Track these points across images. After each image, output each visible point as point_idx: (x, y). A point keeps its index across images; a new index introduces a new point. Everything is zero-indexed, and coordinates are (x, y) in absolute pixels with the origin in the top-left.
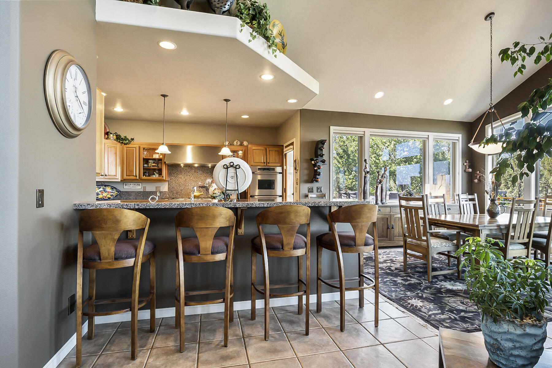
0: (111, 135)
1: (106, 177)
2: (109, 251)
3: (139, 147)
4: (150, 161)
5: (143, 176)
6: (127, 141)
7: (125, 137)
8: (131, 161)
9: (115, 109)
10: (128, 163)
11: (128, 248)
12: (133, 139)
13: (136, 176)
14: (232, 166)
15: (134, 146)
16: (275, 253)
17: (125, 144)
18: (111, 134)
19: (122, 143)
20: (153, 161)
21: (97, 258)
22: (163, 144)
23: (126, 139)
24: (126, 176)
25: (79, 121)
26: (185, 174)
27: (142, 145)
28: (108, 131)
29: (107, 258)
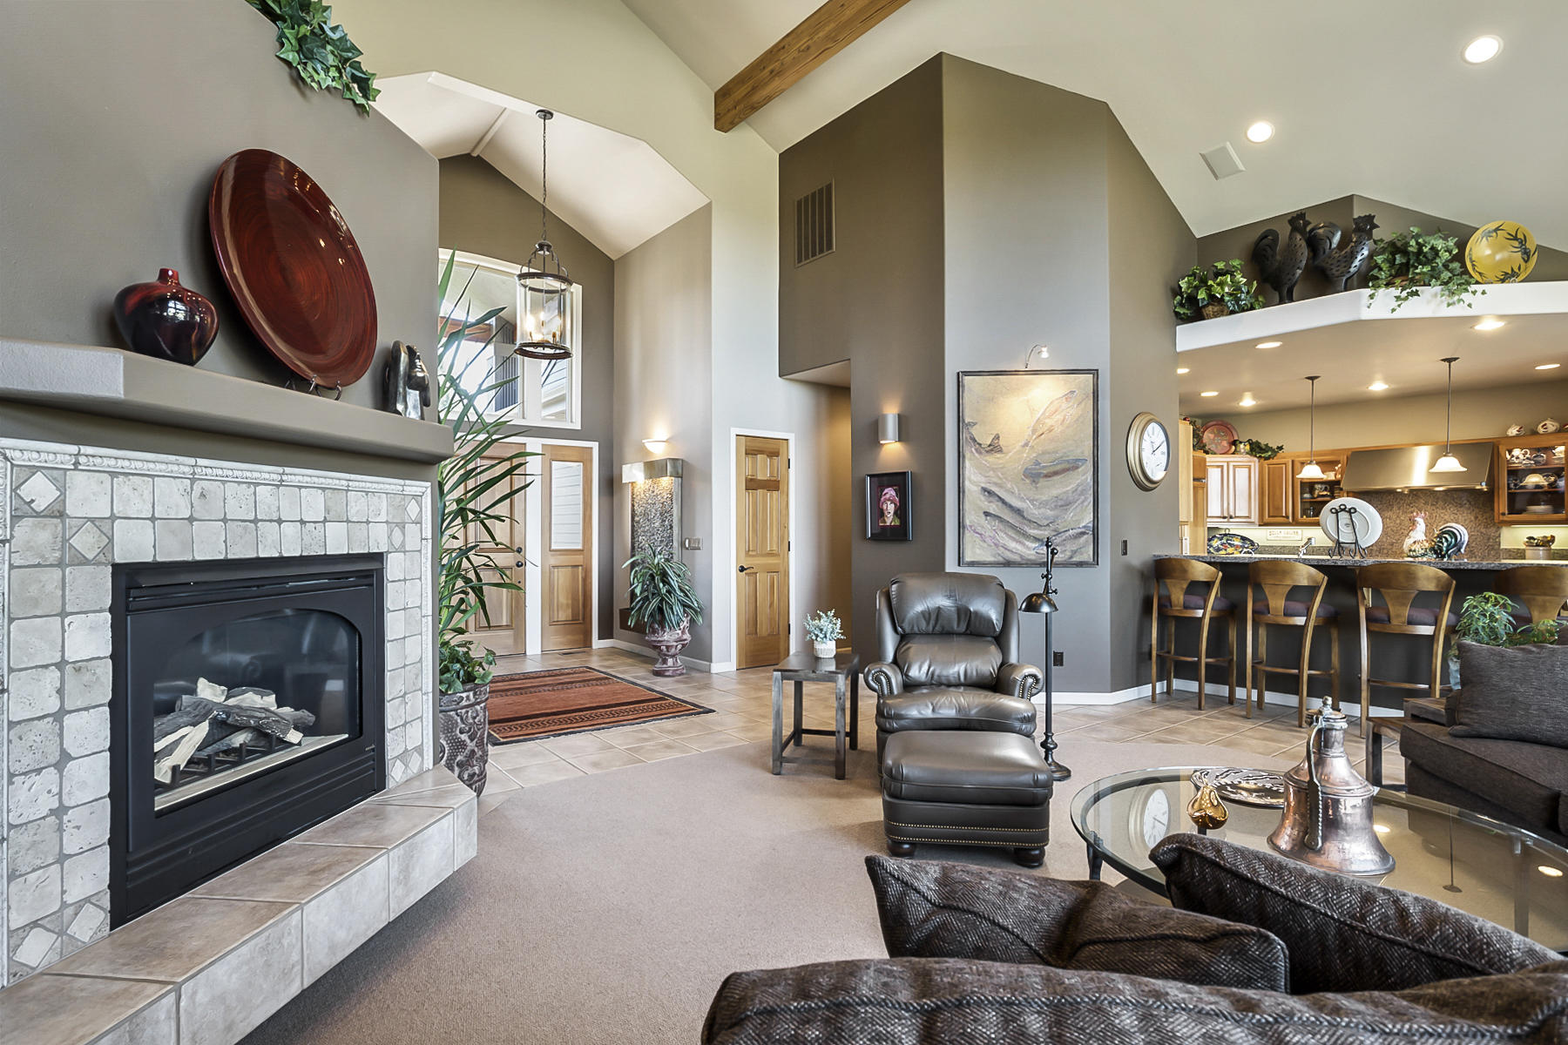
0: (1242, 446)
1: (1231, 520)
2: (1178, 599)
3: (1293, 462)
4: (1317, 486)
5: (1302, 517)
6: (1270, 453)
7: (1267, 445)
8: (1278, 489)
9: (1241, 404)
10: (1271, 494)
11: (1198, 600)
12: (1280, 448)
13: (1287, 517)
14: (1344, 510)
15: (1283, 461)
16: (1376, 627)
17: (1266, 459)
18: (1241, 443)
19: (1260, 456)
20: (1324, 486)
21: (1168, 604)
22: (1311, 463)
23: (1267, 448)
24: (1269, 516)
25: (1157, 474)
26: (1399, 509)
27: (1299, 456)
28: (1236, 438)
29: (1176, 606)
